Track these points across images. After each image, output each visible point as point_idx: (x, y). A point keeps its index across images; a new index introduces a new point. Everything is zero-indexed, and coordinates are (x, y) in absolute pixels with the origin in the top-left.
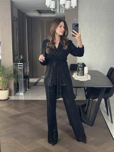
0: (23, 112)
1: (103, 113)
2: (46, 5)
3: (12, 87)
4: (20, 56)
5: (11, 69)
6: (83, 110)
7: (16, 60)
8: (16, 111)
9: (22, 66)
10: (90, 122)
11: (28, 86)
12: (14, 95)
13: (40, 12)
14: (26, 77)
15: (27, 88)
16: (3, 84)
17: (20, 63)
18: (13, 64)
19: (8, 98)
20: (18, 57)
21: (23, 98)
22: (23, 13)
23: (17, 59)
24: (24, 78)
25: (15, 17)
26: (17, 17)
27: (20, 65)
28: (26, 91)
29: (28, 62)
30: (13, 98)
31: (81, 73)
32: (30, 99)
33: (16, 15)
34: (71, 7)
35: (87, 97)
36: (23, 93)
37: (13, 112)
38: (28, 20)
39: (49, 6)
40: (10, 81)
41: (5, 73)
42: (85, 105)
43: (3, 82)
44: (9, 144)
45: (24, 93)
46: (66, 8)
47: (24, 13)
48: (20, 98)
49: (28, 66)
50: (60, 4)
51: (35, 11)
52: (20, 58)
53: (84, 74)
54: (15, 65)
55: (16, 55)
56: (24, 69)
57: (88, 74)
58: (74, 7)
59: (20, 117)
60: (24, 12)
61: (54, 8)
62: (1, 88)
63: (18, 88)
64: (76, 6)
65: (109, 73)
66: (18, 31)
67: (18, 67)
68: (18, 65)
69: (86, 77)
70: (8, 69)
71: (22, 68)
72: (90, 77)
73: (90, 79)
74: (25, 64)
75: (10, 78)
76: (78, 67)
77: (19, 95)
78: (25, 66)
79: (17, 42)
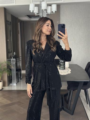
3: (6, 79)
4: (13, 53)
5: (5, 64)
6: (65, 99)
7: (9, 56)
9: (14, 61)
10: (71, 111)
12: (8, 86)
14: (18, 70)
17: (13, 58)
18: (7, 60)
19: (2, 89)
25: (8, 21)
26: (11, 21)
27: (12, 60)
30: (7, 88)
31: (62, 67)
34: (52, 12)
35: (68, 88)
38: (20, 23)
40: (4, 75)
51: (25, 16)
52: (13, 54)
53: (65, 68)
57: (69, 68)
58: (54, 12)
60: (17, 17)
65: (87, 67)
67: (11, 62)
68: (11, 60)
69: (67, 71)
70: (1, 64)
71: (15, 63)
72: (70, 70)
73: (70, 73)
74: (18, 59)
75: (3, 71)
76: (60, 63)
77: (12, 86)
78: (18, 61)
79: (11, 42)
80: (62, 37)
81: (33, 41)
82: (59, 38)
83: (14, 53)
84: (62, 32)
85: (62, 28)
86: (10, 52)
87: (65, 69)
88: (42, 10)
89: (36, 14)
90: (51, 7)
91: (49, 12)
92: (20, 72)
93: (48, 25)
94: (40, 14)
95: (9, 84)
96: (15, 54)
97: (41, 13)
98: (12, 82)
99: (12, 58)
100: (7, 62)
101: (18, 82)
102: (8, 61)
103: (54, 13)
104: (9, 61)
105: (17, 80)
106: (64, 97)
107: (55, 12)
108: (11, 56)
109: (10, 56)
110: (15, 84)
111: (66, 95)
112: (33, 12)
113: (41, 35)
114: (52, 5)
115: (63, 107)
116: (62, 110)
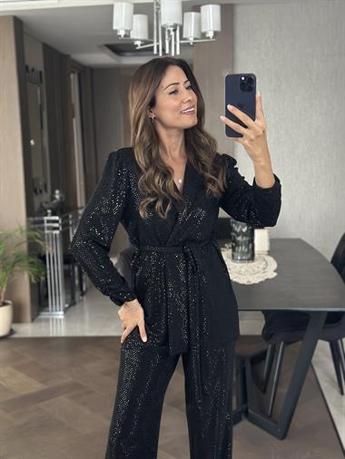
2: (115, 28)
3: (25, 294)
4: (53, 193)
5: (22, 238)
7: (37, 205)
8: (30, 380)
9: (57, 225)
12: (33, 320)
13: (116, 50)
17: (53, 214)
18: (28, 221)
19: (12, 332)
20: (46, 197)
23: (41, 204)
25: (33, 69)
26: (42, 70)
27: (48, 221)
28: (72, 303)
30: (28, 330)
31: (242, 253)
36: (62, 313)
40: (15, 278)
45: (65, 310)
46: (185, 39)
47: (67, 57)
51: (100, 47)
52: (53, 198)
53: (253, 255)
54: (35, 223)
56: (65, 233)
57: (270, 253)
58: (211, 34)
60: (65, 53)
61: (145, 37)
66: (45, 114)
67: (43, 229)
68: (42, 222)
69: (261, 266)
70: (7, 238)
71: (57, 232)
72: (273, 265)
73: (275, 274)
74: (70, 216)
75: (13, 266)
76: (233, 234)
77: (47, 320)
78: (71, 222)
79: (43, 149)
83: (57, 192)
86: (41, 191)
87: (252, 258)
88: (163, 29)
89: (138, 43)
90: (198, 14)
91: (191, 34)
94: (155, 45)
95: (38, 315)
96: (61, 198)
97: (158, 41)
98: (47, 305)
99: (46, 215)
100: (29, 229)
101: (70, 306)
102: (32, 226)
103: (209, 38)
104: (37, 226)
105: (69, 297)
106: (252, 365)
107: (213, 38)
108: (44, 204)
109: (42, 206)
110: (60, 315)
111: (257, 360)
112: (129, 36)
114: (203, 8)
115: (245, 406)
116: (240, 419)
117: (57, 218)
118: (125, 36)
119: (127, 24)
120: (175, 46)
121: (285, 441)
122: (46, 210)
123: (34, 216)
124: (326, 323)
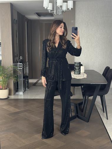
0: (22, 109)
1: (98, 110)
2: (44, 6)
3: (12, 86)
4: (19, 57)
5: (11, 69)
6: (80, 108)
7: (15, 60)
8: (15, 109)
9: (21, 66)
10: (86, 118)
11: (27, 86)
12: (14, 95)
13: (39, 15)
14: (25, 77)
15: (27, 88)
16: (4, 83)
17: (20, 63)
18: (13, 64)
19: (8, 97)
20: (17, 58)
21: (22, 97)
22: (22, 15)
24: (24, 78)
25: (15, 19)
26: (17, 19)
27: (19, 65)
28: (25, 91)
29: (28, 63)
30: (12, 97)
31: (77, 72)
32: (29, 98)
33: (16, 18)
34: (68, 9)
35: (84, 95)
37: (12, 109)
38: (27, 22)
39: (47, 7)
40: (10, 81)
41: (6, 73)
42: (82, 103)
43: (3, 81)
44: (9, 138)
45: (23, 92)
46: (63, 10)
47: (24, 16)
48: (20, 97)
49: (28, 67)
50: (57, 6)
51: (34, 13)
52: (20, 59)
54: (15, 65)
55: (16, 56)
56: (23, 69)
57: (84, 73)
58: (70, 9)
59: (19, 114)
61: (52, 9)
62: (2, 88)
63: (18, 88)
64: (72, 7)
67: (17, 67)
68: (17, 65)
69: (82, 75)
70: (8, 68)
71: (22, 68)
72: (86, 75)
73: (86, 77)
74: (24, 64)
75: (9, 77)
76: (75, 66)
77: (18, 95)
78: (24, 66)
79: (17, 44)
80: (75, 38)
81: (47, 40)
82: (73, 38)
83: (21, 57)
84: (75, 33)
85: (75, 30)
87: (80, 73)
89: (50, 11)
90: (66, 3)
91: (64, 8)
92: (28, 80)
93: (61, 27)
94: (54, 11)
95: (16, 93)
96: (22, 59)
105: (24, 89)
106: (79, 106)
108: (17, 60)
111: (80, 104)
113: (55, 35)
114: (68, 1)
115: (77, 114)
116: (76, 118)
117: (21, 64)
118: (47, 9)
119: (47, 5)
120: (60, 12)
121: (88, 123)
122: (18, 62)
123: (15, 63)
124: (100, 90)
